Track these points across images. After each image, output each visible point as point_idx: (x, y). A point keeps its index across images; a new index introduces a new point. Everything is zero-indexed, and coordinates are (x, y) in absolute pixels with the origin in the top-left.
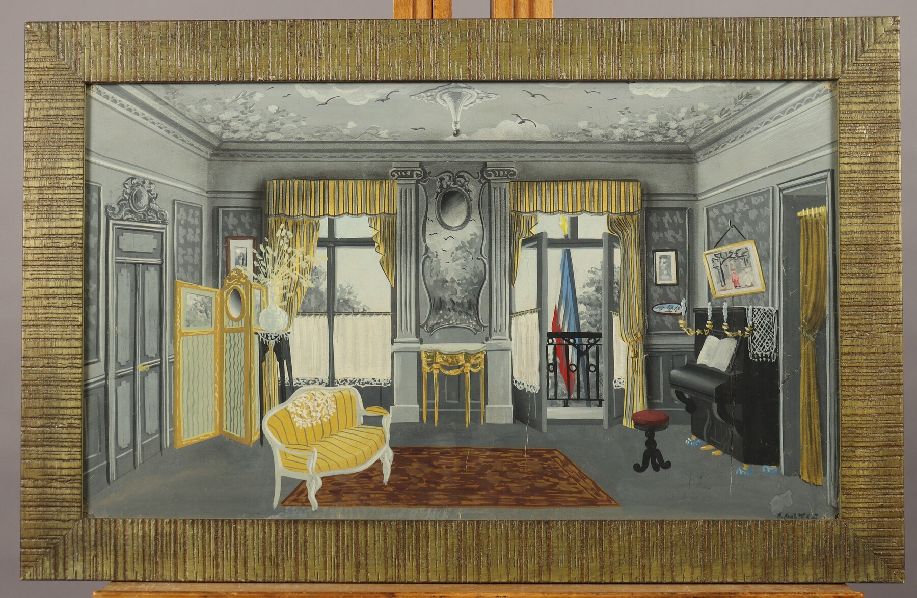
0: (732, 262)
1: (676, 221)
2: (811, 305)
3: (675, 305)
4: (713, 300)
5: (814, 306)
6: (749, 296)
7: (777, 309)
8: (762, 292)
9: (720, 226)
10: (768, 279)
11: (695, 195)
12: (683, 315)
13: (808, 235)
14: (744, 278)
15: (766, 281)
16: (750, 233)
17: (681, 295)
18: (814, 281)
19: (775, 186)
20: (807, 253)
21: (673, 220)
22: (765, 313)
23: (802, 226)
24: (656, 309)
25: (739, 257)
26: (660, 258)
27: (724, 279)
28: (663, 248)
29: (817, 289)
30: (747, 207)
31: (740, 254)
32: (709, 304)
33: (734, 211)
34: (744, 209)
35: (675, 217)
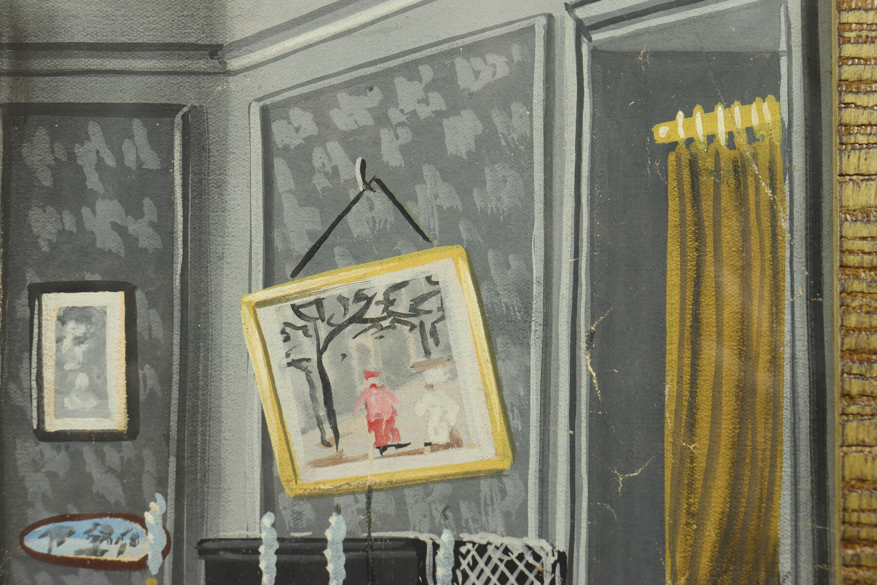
0: (368, 339)
1: (130, 159)
2: (711, 532)
3: (119, 525)
4: (283, 501)
5: (726, 535)
6: (439, 489)
7: (562, 545)
8: (498, 474)
9: (320, 182)
10: (525, 414)
11: (215, 51)
12: (154, 566)
13: (699, 224)
14: (420, 409)
15: (516, 424)
16: (449, 218)
17: (148, 483)
18: (727, 426)
19: (559, 12)
20: (697, 303)
21: (120, 158)
22: (511, 566)
23: (672, 184)
24: (37, 543)
25: (398, 318)
26: (62, 320)
27: (331, 415)
28: (76, 277)
29: (737, 463)
30: (437, 102)
31: (402, 307)
32: (268, 519)
33: (381, 118)
34: (424, 112)
35: (127, 145)
